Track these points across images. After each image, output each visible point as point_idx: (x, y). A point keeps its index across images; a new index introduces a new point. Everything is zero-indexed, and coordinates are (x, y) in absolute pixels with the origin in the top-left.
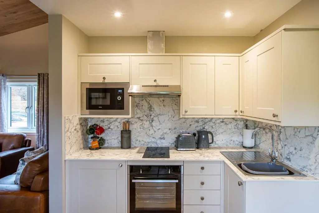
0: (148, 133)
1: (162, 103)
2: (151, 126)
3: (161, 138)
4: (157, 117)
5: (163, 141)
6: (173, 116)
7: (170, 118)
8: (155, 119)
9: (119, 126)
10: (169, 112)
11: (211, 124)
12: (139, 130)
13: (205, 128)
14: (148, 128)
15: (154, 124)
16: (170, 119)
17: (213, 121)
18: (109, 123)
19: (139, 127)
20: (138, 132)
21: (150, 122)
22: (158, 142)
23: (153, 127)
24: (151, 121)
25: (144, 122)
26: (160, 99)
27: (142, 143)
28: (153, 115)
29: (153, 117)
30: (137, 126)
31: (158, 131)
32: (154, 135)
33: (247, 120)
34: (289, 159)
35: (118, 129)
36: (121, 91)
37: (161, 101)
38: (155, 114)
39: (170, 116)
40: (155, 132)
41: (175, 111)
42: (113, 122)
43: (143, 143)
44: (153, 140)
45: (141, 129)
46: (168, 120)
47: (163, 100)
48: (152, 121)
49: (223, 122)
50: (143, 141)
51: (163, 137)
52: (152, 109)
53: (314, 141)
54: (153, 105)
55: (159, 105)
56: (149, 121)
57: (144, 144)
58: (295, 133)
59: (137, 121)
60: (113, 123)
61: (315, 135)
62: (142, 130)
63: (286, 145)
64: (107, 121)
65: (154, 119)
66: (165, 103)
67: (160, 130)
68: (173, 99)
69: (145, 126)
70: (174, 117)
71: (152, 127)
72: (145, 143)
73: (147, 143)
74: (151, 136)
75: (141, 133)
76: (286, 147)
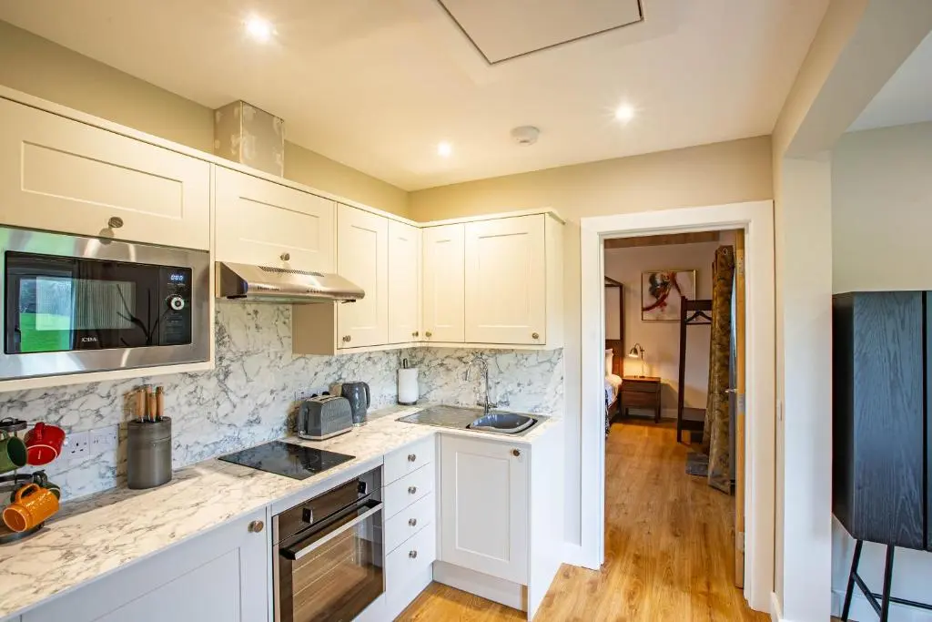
0: (214, 414)
1: (253, 318)
2: (224, 391)
3: (251, 423)
4: (240, 362)
5: (255, 429)
6: (279, 355)
7: (271, 362)
8: (234, 367)
9: (103, 412)
10: (269, 345)
11: (352, 366)
12: (185, 409)
13: (343, 376)
14: (214, 399)
15: (230, 383)
16: (272, 364)
17: (355, 359)
18: (53, 405)
19: (183, 401)
20: (183, 418)
21: (219, 380)
22: (244, 434)
23: (229, 393)
24: (222, 377)
25: (202, 381)
26: (248, 306)
27: (194, 453)
28: (229, 355)
29: (229, 362)
30: (177, 398)
31: (242, 402)
32: (231, 419)
33: (400, 352)
34: (507, 403)
35: (100, 424)
36: (181, 278)
37: (249, 314)
38: (235, 354)
39: (272, 357)
40: (235, 406)
41: (284, 340)
42: (74, 397)
43: (197, 449)
44: (230, 432)
45: (190, 405)
46: (269, 367)
47: (256, 312)
48: (227, 374)
49: (369, 359)
50: (199, 443)
51: (255, 417)
52: (226, 339)
53: (552, 368)
54: (228, 324)
55: (246, 326)
56: (217, 375)
57: (201, 454)
58: (518, 361)
59: (177, 383)
60: (74, 405)
61: (554, 360)
62: (194, 408)
63: (498, 383)
64: (42, 401)
65: (231, 368)
66: (261, 319)
67: (247, 400)
68: (278, 309)
69: (205, 395)
70: (281, 357)
71: (226, 392)
72: (206, 449)
73: (212, 446)
74: (223, 421)
75: (190, 420)
76: (498, 386)
